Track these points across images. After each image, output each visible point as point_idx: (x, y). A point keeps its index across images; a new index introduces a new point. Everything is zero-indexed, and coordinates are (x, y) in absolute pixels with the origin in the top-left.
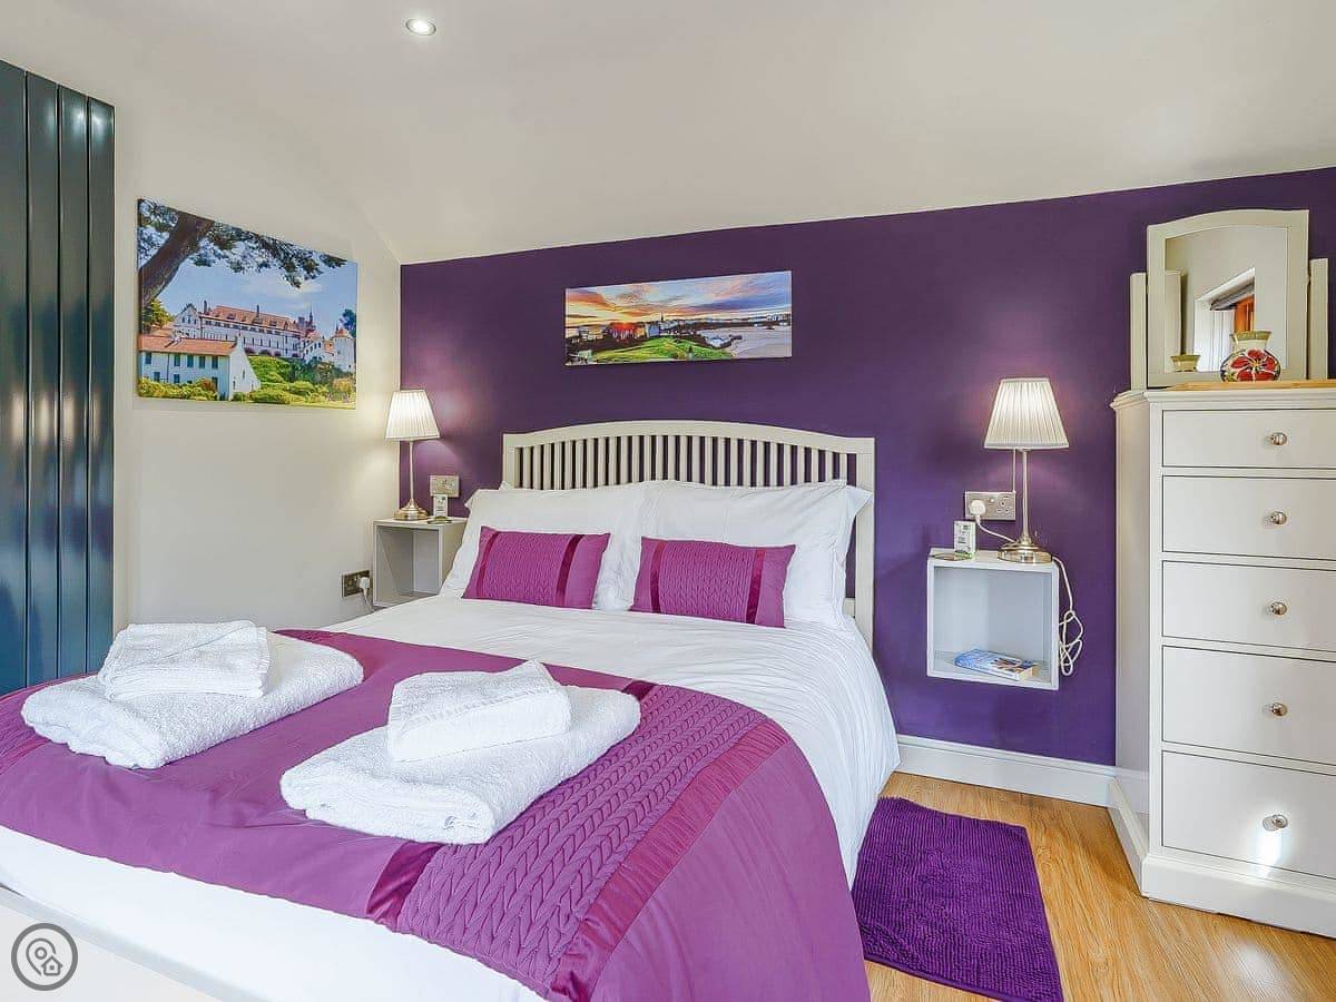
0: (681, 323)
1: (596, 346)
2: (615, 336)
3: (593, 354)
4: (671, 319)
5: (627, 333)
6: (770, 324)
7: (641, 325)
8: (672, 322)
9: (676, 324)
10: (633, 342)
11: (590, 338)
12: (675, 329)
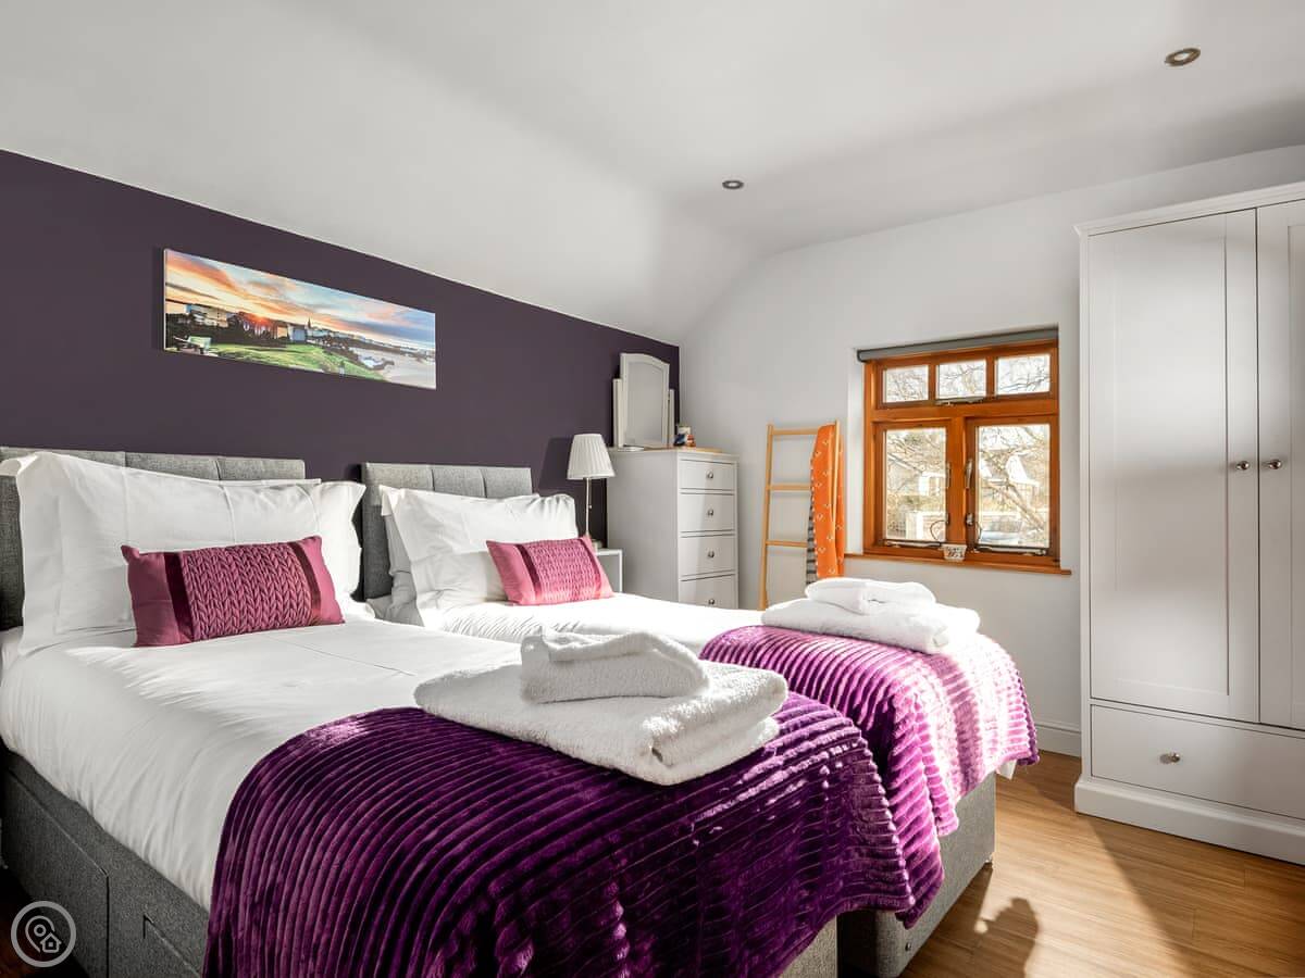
0: (332, 335)
1: (217, 335)
2: (247, 328)
3: (212, 342)
4: (320, 327)
5: (264, 329)
6: (419, 356)
7: (284, 325)
8: (321, 330)
9: (325, 334)
10: (269, 341)
11: (208, 322)
12: (324, 338)
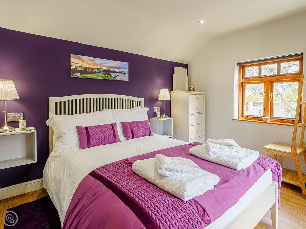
1: (81, 73)
2: (87, 70)
3: (80, 74)
5: (91, 70)
6: (125, 73)
7: (95, 69)
8: (103, 69)
9: (104, 70)
10: (92, 73)
11: (79, 70)
12: (104, 71)
